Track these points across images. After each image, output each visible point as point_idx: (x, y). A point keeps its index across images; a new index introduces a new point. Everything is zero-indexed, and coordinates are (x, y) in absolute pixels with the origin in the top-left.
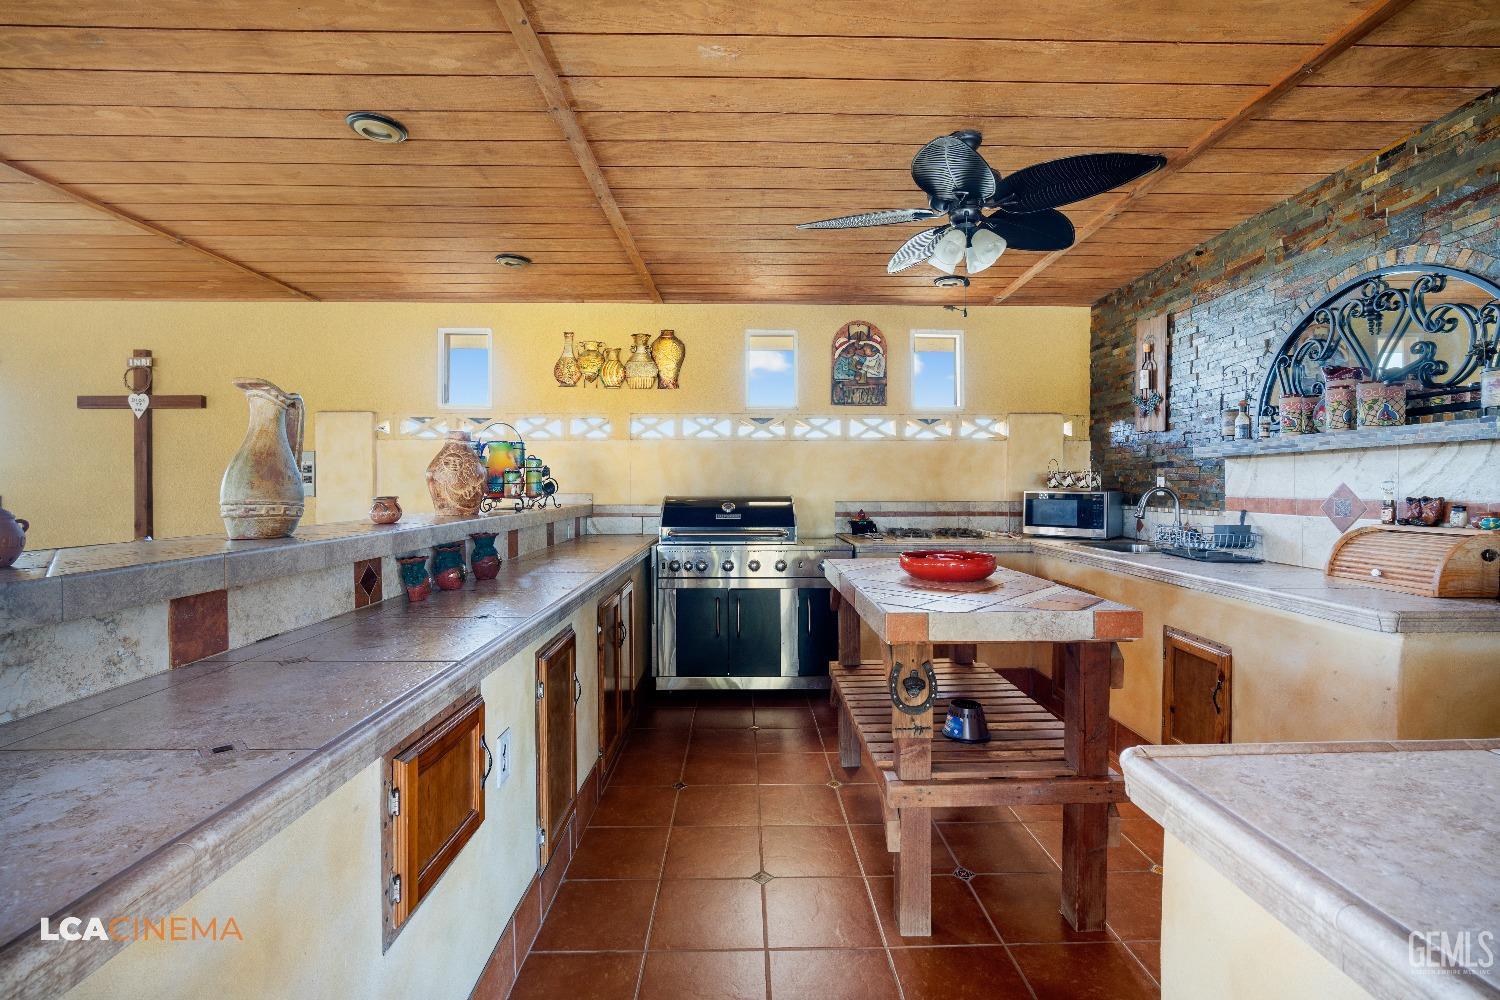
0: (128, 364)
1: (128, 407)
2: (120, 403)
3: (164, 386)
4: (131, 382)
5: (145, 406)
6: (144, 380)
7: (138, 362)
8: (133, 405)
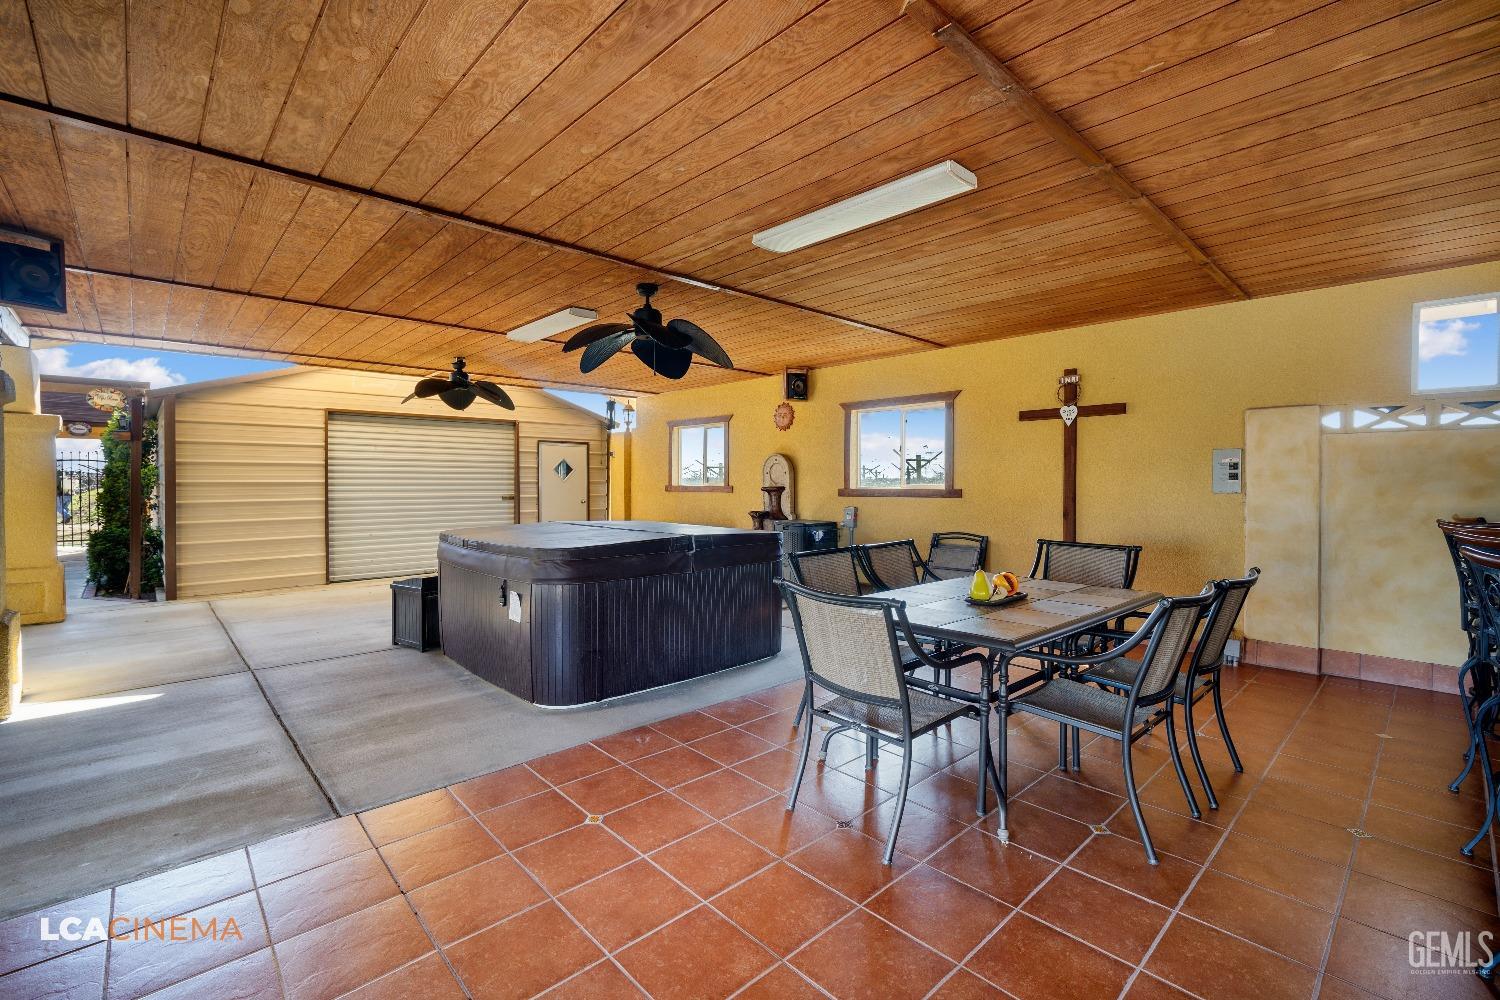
0: (1060, 382)
1: (1060, 417)
2: (1054, 414)
3: (1088, 398)
4: (1062, 397)
5: (1073, 416)
6: (1071, 393)
7: (1068, 380)
8: (1064, 416)
